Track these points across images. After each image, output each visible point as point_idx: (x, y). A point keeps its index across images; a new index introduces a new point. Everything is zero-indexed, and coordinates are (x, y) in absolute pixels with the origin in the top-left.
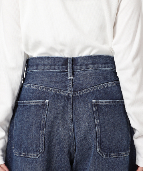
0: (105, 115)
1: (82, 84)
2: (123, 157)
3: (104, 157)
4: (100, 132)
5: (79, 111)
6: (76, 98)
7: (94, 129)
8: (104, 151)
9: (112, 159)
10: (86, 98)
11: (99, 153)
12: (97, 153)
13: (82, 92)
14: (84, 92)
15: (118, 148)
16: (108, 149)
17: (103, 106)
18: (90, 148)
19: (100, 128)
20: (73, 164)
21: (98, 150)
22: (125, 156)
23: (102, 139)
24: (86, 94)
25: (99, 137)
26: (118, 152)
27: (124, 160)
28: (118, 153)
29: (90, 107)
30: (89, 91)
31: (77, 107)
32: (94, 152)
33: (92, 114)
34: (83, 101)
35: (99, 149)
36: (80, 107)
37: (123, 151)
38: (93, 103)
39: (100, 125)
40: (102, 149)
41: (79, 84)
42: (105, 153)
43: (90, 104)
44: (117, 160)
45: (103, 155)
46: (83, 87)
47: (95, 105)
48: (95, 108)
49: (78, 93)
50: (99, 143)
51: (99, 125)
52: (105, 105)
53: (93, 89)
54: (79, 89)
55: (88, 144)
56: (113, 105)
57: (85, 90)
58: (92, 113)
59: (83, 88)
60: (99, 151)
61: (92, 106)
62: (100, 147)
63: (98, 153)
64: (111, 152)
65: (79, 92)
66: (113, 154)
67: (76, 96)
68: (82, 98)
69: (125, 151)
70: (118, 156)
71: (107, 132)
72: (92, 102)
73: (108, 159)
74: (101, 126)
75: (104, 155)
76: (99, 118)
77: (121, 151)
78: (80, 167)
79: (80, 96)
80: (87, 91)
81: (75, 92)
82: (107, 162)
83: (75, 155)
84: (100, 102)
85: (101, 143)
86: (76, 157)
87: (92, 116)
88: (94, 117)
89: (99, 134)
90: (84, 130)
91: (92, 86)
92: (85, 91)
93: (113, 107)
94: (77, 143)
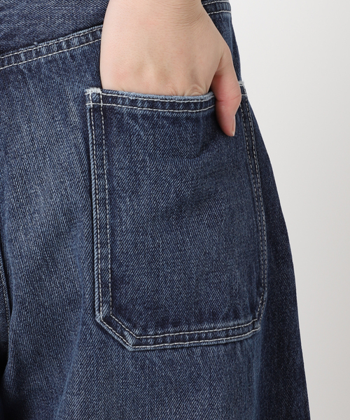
0: (143, 160)
1: (39, 18)
2: (226, 344)
3: (130, 348)
4: (112, 235)
5: (27, 139)
6: (12, 78)
7: (85, 220)
8: (129, 320)
9: (167, 356)
10: (58, 80)
11: (106, 326)
12: (95, 329)
13: (38, 53)
14: (44, 52)
15: (197, 303)
16: (147, 309)
17: (134, 117)
18: (73, 302)
19: (113, 217)
20: (6, 371)
21: (99, 317)
22: (234, 339)
23: (121, 265)
24: (54, 60)
25: (104, 258)
26: (201, 322)
27: (232, 356)
28: (199, 326)
29: (75, 119)
30: (69, 46)
31: (20, 119)
32: (84, 324)
33: (79, 154)
34: (45, 92)
35: (105, 308)
36: (29, 121)
37: (226, 318)
38: (90, 104)
39: (110, 204)
40: (118, 309)
41: (25, 17)
42: (135, 327)
43: (73, 108)
44: (192, 358)
45: (124, 336)
46: (40, 28)
47: (96, 109)
48: (97, 126)
49: (17, 58)
50: (104, 285)
51: (105, 204)
52: (144, 116)
53: (88, 40)
54: (22, 41)
55: (62, 285)
56: (187, 118)
57: (50, 43)
58: (82, 147)
59: (44, 33)
60: (107, 319)
61: (83, 117)
62: (107, 302)
63: (102, 329)
64: (162, 324)
65: (25, 54)
66: (171, 332)
67: (11, 71)
68: (41, 80)
69: (237, 317)
70: (199, 339)
71: (145, 233)
72: (84, 99)
73: (148, 354)
74: (114, 206)
75: (129, 338)
76: (110, 173)
77: (214, 317)
78: (36, 380)
79: (30, 70)
80: (60, 47)
81: (7, 51)
82: (142, 368)
83: (10, 334)
84: (120, 101)
85: (115, 284)
86: (15, 343)
87: (80, 161)
88: (89, 164)
89: (103, 245)
90: (42, 225)
91: (81, 26)
92: (49, 50)
93: (186, 129)
94: (14, 281)
